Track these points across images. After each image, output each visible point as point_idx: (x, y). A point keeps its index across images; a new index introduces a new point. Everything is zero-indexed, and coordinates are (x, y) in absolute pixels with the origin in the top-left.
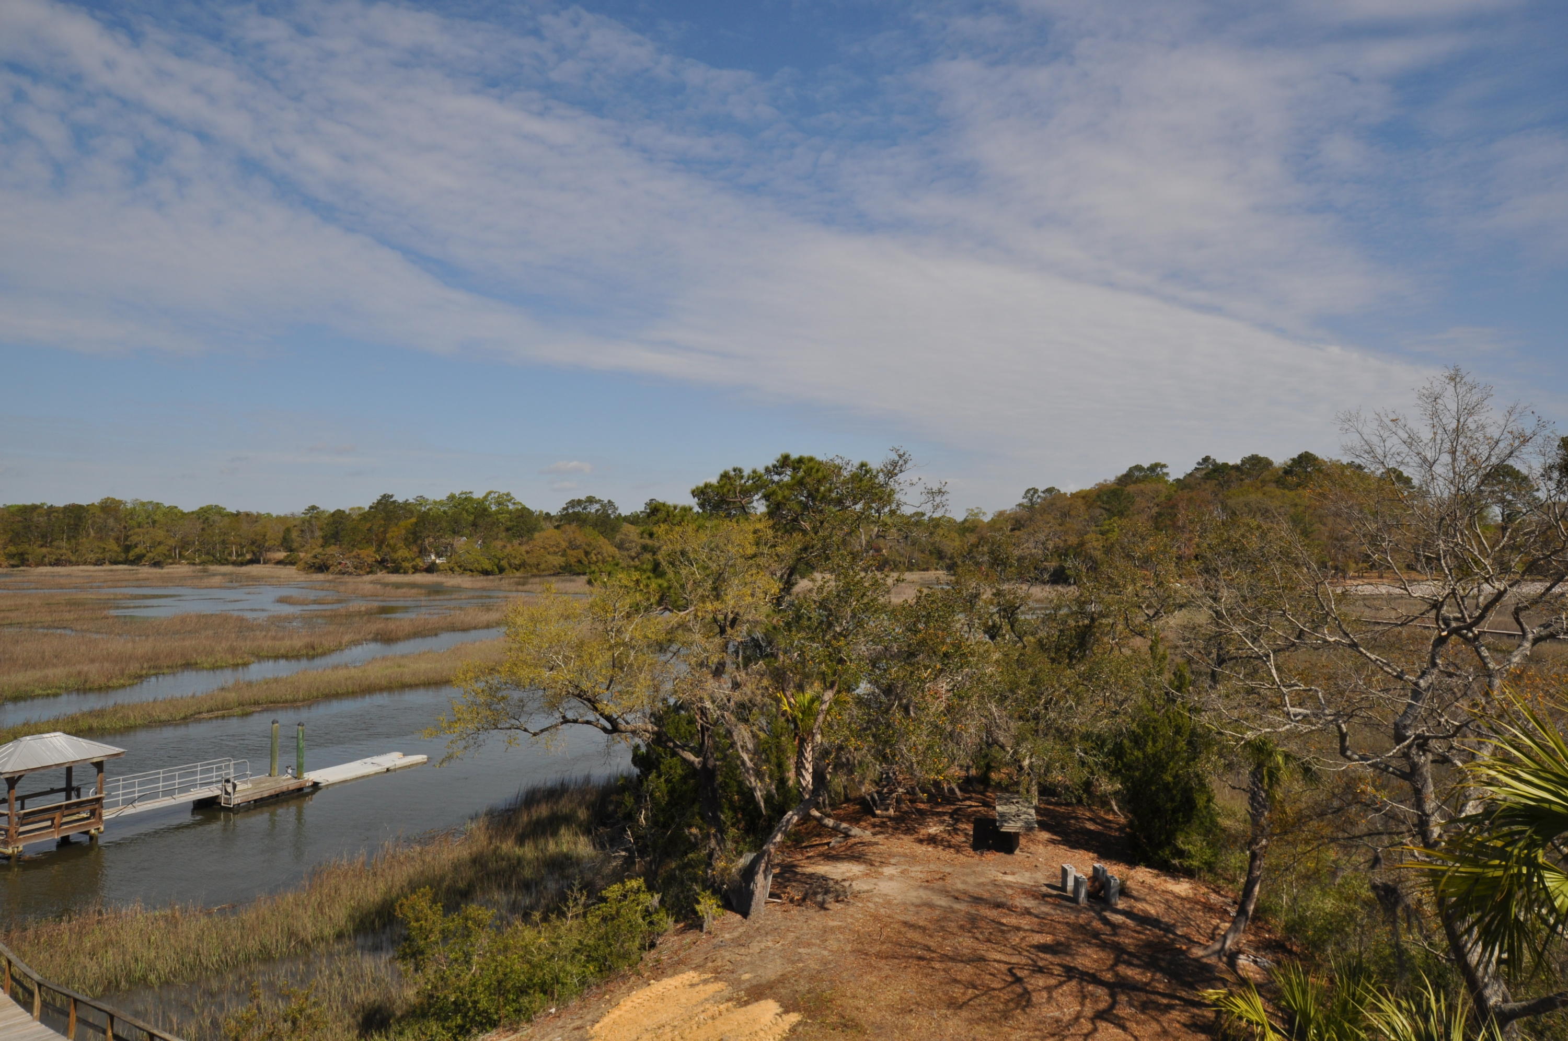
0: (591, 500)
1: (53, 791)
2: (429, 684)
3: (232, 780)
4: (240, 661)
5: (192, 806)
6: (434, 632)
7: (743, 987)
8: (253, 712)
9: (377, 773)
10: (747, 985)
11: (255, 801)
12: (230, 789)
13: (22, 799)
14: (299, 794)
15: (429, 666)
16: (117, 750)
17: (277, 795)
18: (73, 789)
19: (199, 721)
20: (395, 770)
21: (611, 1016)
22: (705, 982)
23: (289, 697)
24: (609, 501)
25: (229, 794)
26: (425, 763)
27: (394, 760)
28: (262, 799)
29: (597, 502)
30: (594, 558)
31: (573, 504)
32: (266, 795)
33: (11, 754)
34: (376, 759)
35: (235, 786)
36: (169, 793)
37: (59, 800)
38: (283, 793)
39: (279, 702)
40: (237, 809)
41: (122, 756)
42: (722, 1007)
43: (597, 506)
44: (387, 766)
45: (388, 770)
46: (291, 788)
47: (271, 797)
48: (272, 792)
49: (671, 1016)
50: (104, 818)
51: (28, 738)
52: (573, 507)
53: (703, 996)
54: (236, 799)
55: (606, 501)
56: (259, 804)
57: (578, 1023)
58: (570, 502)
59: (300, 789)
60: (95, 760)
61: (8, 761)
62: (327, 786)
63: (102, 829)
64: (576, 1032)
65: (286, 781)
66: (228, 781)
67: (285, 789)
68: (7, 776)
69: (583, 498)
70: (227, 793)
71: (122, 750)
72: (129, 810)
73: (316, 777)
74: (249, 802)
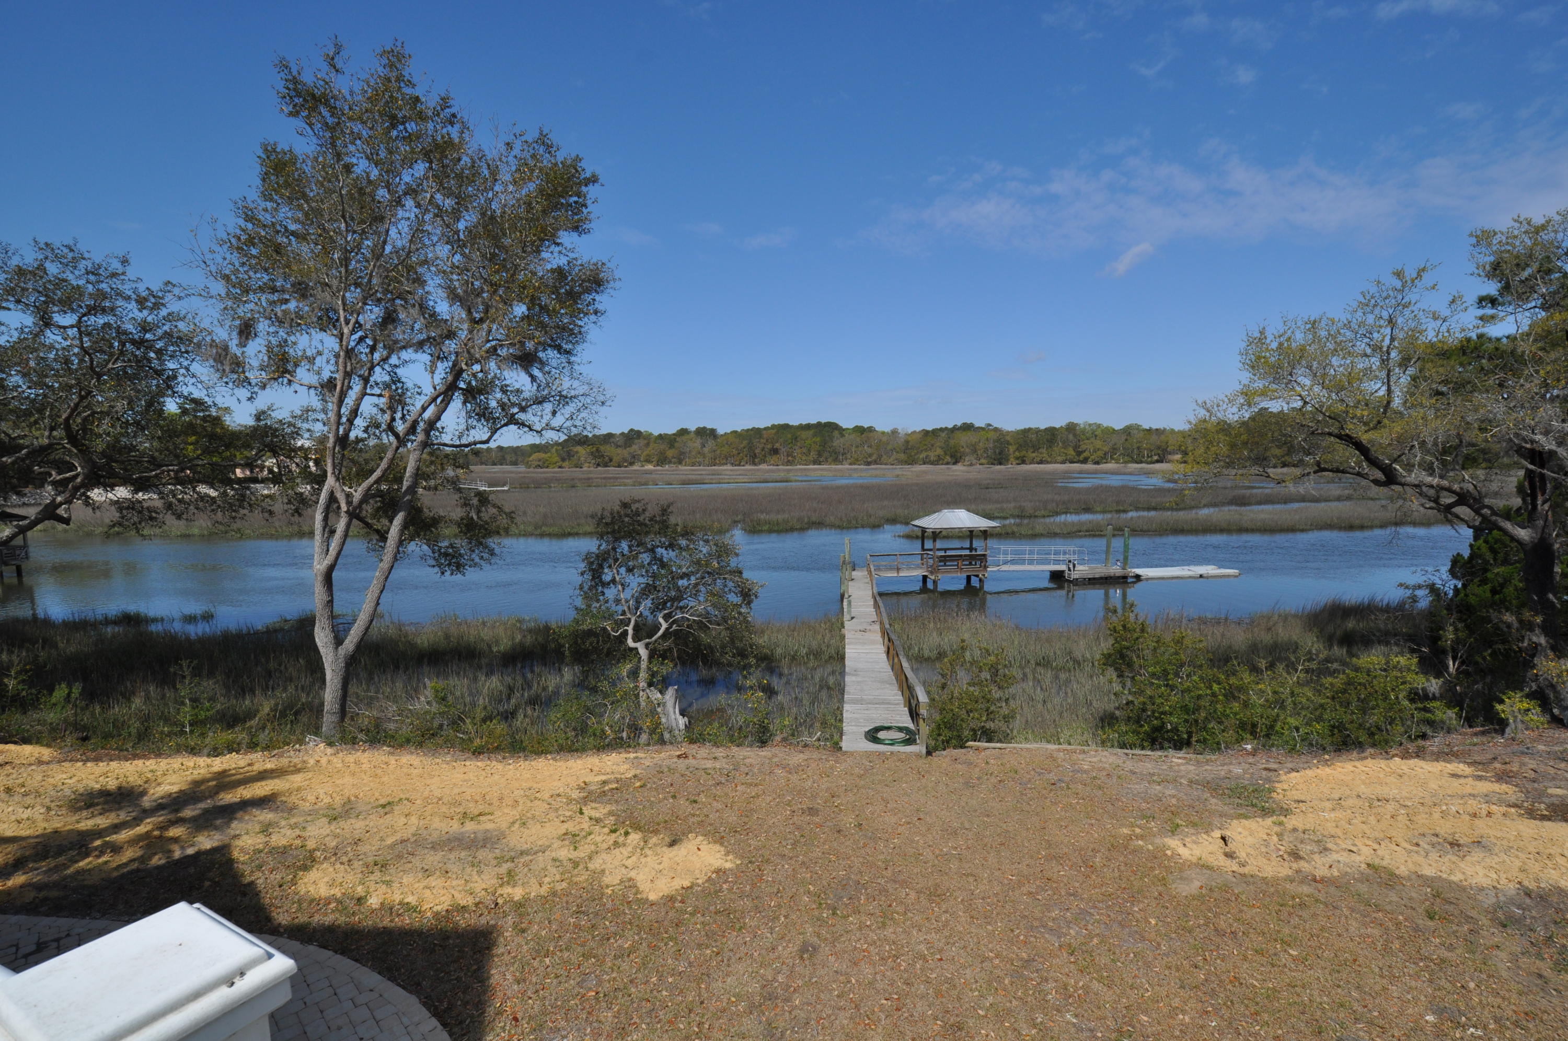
1: (962, 548)
2: (1265, 530)
3: (1073, 561)
4: (1122, 509)
5: (1048, 574)
7: (1547, 800)
9: (1190, 577)
10: (1555, 801)
11: (1090, 579)
12: (1072, 568)
14: (1122, 581)
16: (993, 524)
17: (1107, 578)
18: (972, 545)
20: (1207, 578)
21: (1319, 771)
22: (1480, 778)
26: (1235, 576)
27: (1207, 569)
28: (1095, 579)
32: (1098, 576)
33: (935, 519)
34: (1193, 568)
35: (1075, 566)
36: (1031, 562)
38: (1112, 577)
40: (1075, 582)
41: (997, 529)
42: (1494, 808)
44: (1202, 573)
45: (1201, 576)
46: (1118, 575)
47: (1101, 578)
48: (1104, 575)
49: (1404, 794)
50: (987, 569)
51: (948, 510)
53: (1468, 790)
54: (1074, 575)
56: (1092, 582)
57: (1273, 766)
59: (1125, 577)
60: (983, 530)
61: (933, 522)
62: (1147, 579)
64: (1264, 773)
65: (1115, 570)
66: (1070, 561)
67: (1113, 575)
68: (932, 530)
70: (1070, 570)
71: (997, 525)
72: (1005, 568)
73: (1139, 571)
74: (1085, 579)
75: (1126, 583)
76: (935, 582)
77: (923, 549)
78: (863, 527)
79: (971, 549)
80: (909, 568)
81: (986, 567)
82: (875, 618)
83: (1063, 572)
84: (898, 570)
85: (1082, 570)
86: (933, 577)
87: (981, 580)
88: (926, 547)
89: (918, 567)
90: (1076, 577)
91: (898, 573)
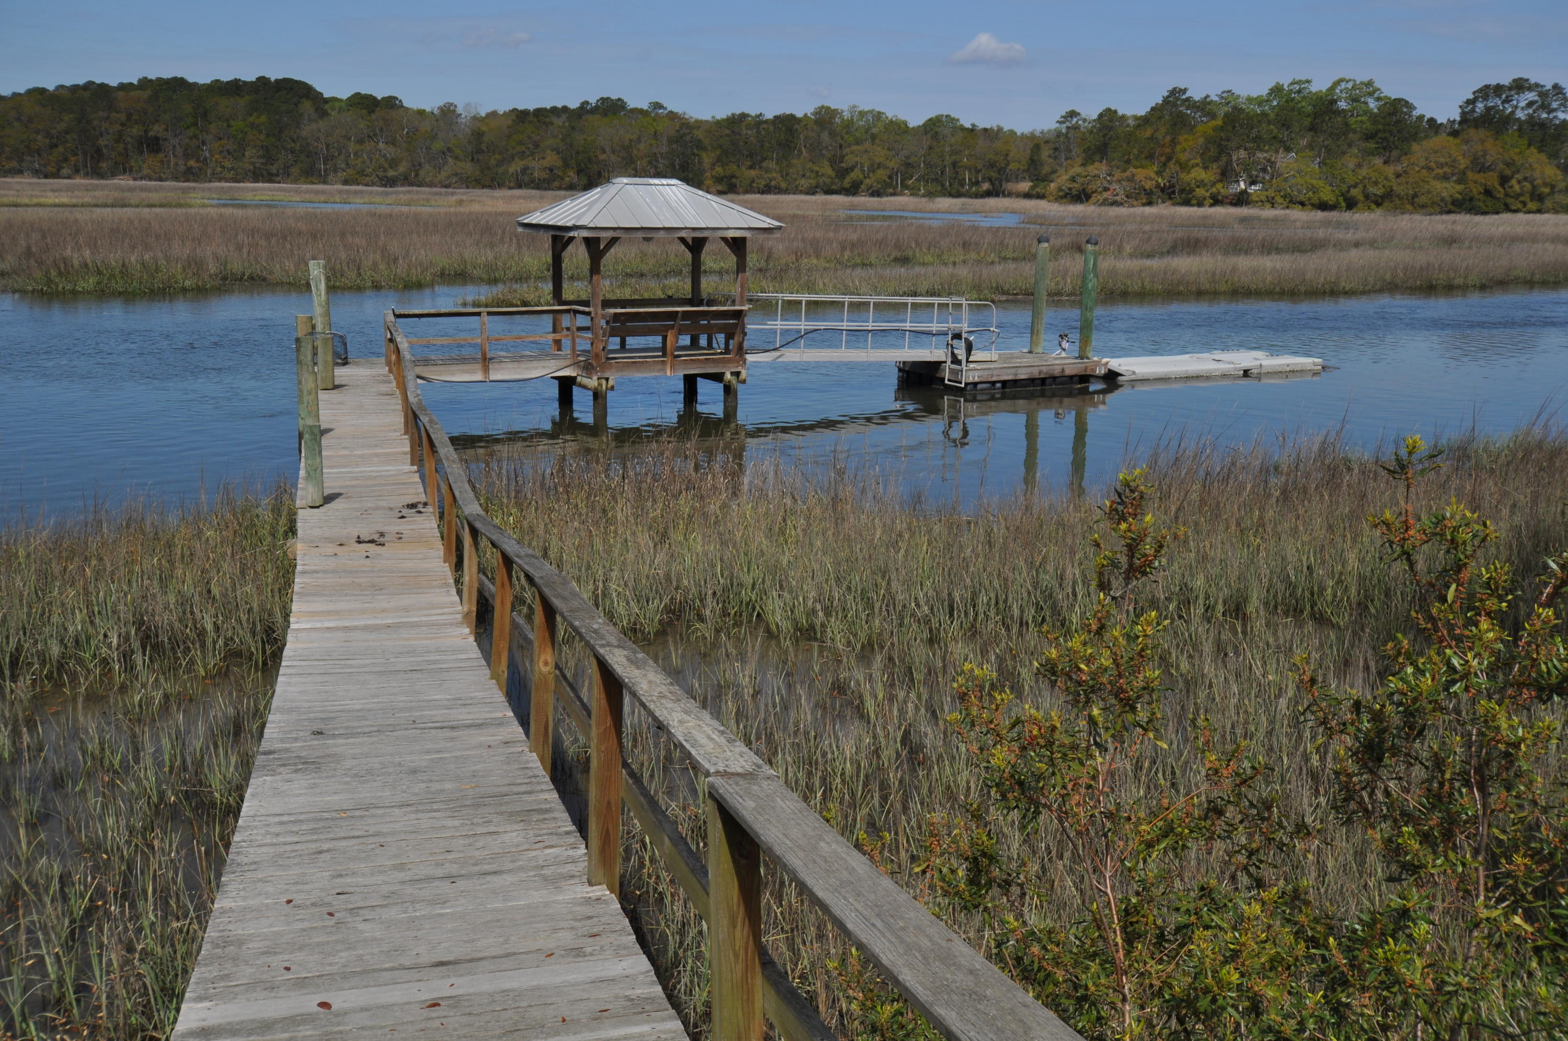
0: (1520, 85)
3: (964, 335)
9: (1224, 376)
11: (1004, 383)
12: (961, 354)
14: (1081, 385)
16: (767, 222)
17: (1043, 381)
20: (1259, 377)
24: (1556, 86)
25: (959, 362)
26: (1316, 374)
27: (1257, 359)
28: (1015, 382)
29: (1530, 89)
30: (1517, 188)
31: (1485, 92)
32: (1023, 375)
33: (594, 203)
34: (1218, 355)
35: (969, 348)
38: (1054, 378)
40: (970, 392)
41: (777, 235)
43: (1531, 96)
44: (1243, 366)
45: (1246, 373)
46: (1068, 372)
47: (1032, 381)
48: (1035, 373)
50: (747, 357)
51: (625, 180)
52: (1486, 98)
54: (970, 375)
55: (1549, 87)
56: (1012, 388)
58: (1480, 90)
59: (1085, 378)
60: (731, 234)
61: (588, 211)
62: (1134, 382)
63: (743, 375)
66: (957, 336)
67: (1057, 371)
68: (585, 234)
69: (1506, 81)
70: (956, 361)
71: (777, 223)
72: (791, 355)
73: (1115, 364)
74: (994, 383)
75: (1085, 392)
76: (598, 396)
78: (377, 287)
79: (695, 299)
80: (518, 359)
81: (741, 351)
82: (417, 493)
83: (937, 365)
84: (486, 361)
85: (987, 360)
86: (593, 382)
87: (728, 390)
88: (567, 295)
89: (542, 355)
90: (973, 377)
91: (486, 370)
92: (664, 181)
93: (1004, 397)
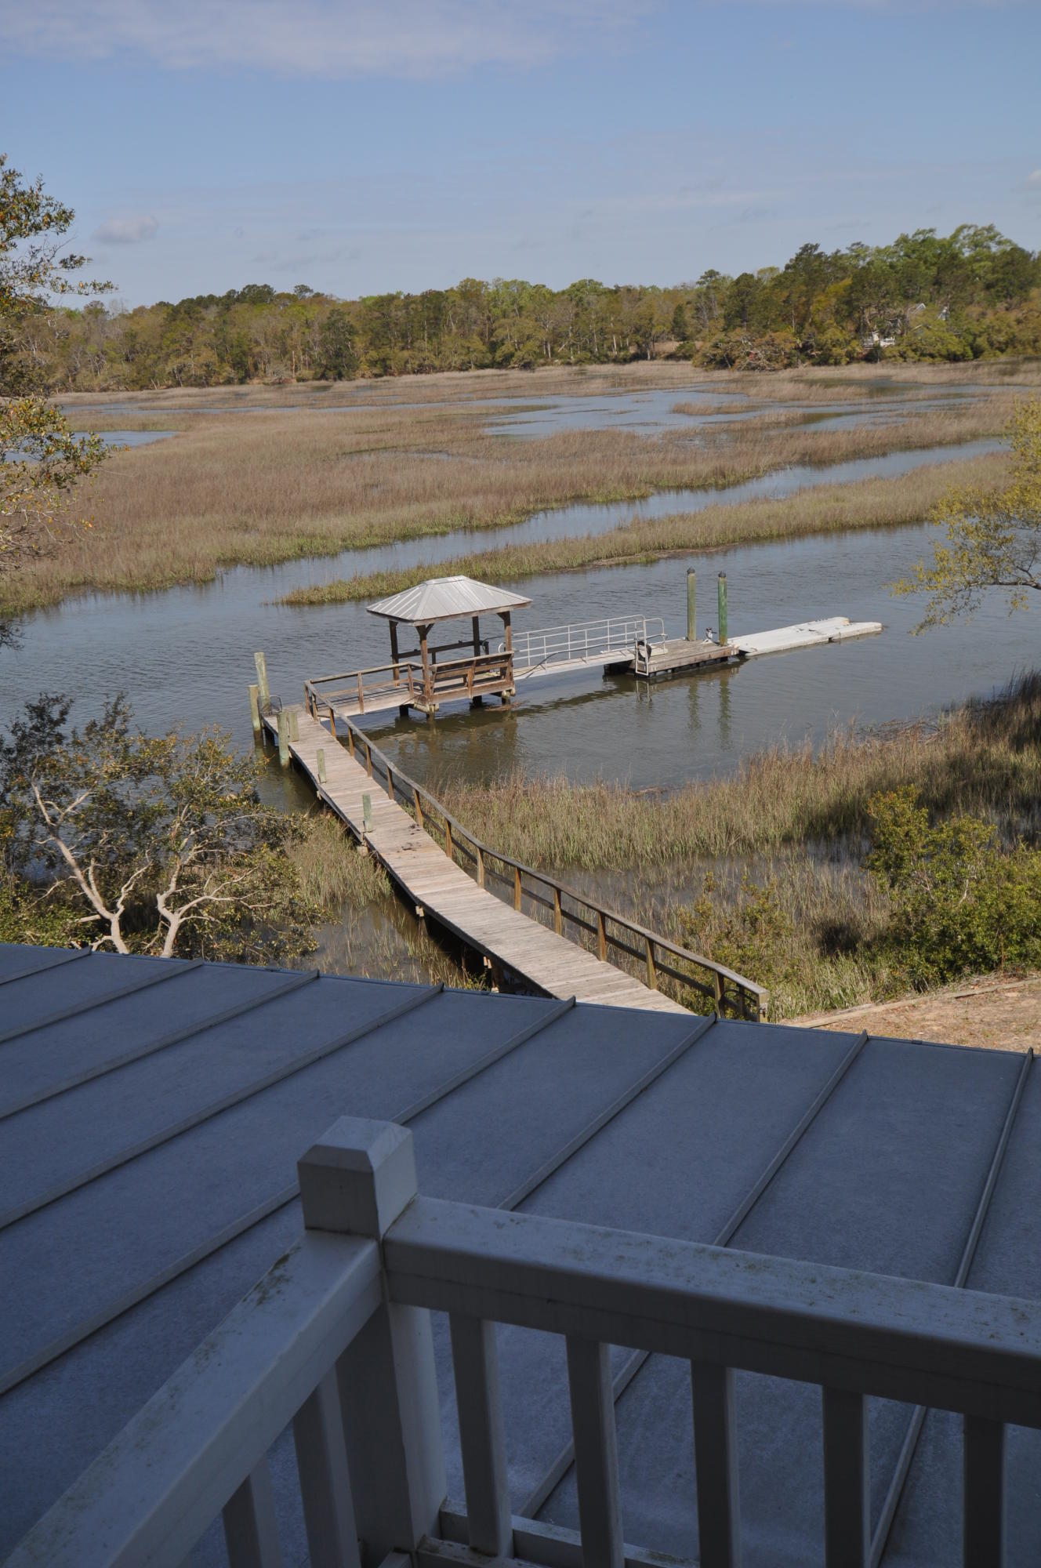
1: (461, 645)
2: (879, 525)
3: (646, 642)
4: (637, 493)
5: (603, 672)
6: (882, 451)
8: (659, 559)
9: (817, 644)
11: (673, 670)
12: (644, 654)
13: (433, 651)
14: (722, 665)
15: (878, 499)
16: (522, 599)
17: (698, 664)
18: (480, 643)
19: (599, 568)
20: (839, 641)
23: (700, 541)
25: (644, 659)
26: (877, 633)
27: (837, 627)
28: (680, 668)
32: (684, 663)
33: (419, 600)
34: (815, 625)
35: (649, 651)
36: (579, 654)
37: (468, 654)
38: (705, 662)
39: (688, 547)
40: (653, 678)
41: (529, 607)
44: (829, 635)
45: (830, 640)
46: (713, 657)
47: (691, 665)
48: (692, 660)
50: (515, 679)
51: (433, 581)
54: (652, 666)
56: (678, 673)
59: (724, 659)
60: (502, 610)
61: (417, 607)
62: (756, 657)
63: (514, 691)
65: (707, 649)
66: (641, 643)
67: (706, 657)
68: (418, 624)
70: (641, 658)
71: (528, 600)
72: (539, 670)
73: (742, 644)
74: (666, 670)
76: (429, 715)
77: (396, 657)
80: (378, 699)
81: (511, 674)
82: (408, 818)
83: (630, 663)
84: (361, 701)
85: (661, 656)
86: (426, 708)
87: (504, 699)
89: (392, 691)
90: (653, 669)
91: (362, 708)
92: (456, 578)
93: (674, 678)
